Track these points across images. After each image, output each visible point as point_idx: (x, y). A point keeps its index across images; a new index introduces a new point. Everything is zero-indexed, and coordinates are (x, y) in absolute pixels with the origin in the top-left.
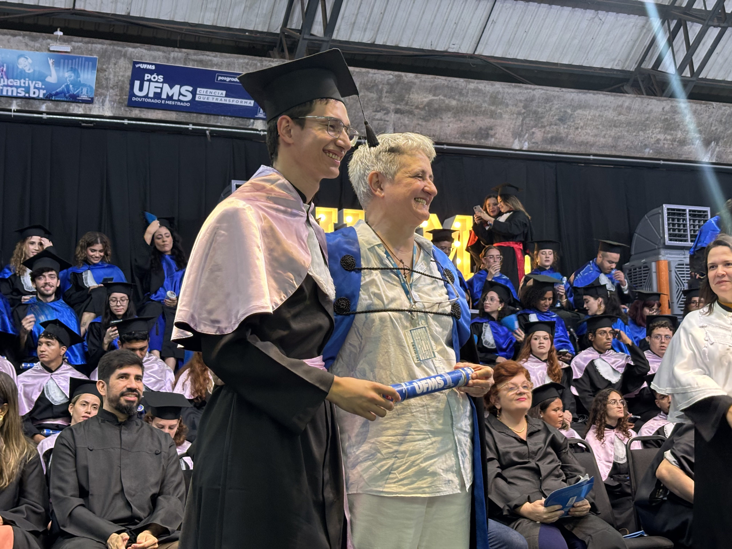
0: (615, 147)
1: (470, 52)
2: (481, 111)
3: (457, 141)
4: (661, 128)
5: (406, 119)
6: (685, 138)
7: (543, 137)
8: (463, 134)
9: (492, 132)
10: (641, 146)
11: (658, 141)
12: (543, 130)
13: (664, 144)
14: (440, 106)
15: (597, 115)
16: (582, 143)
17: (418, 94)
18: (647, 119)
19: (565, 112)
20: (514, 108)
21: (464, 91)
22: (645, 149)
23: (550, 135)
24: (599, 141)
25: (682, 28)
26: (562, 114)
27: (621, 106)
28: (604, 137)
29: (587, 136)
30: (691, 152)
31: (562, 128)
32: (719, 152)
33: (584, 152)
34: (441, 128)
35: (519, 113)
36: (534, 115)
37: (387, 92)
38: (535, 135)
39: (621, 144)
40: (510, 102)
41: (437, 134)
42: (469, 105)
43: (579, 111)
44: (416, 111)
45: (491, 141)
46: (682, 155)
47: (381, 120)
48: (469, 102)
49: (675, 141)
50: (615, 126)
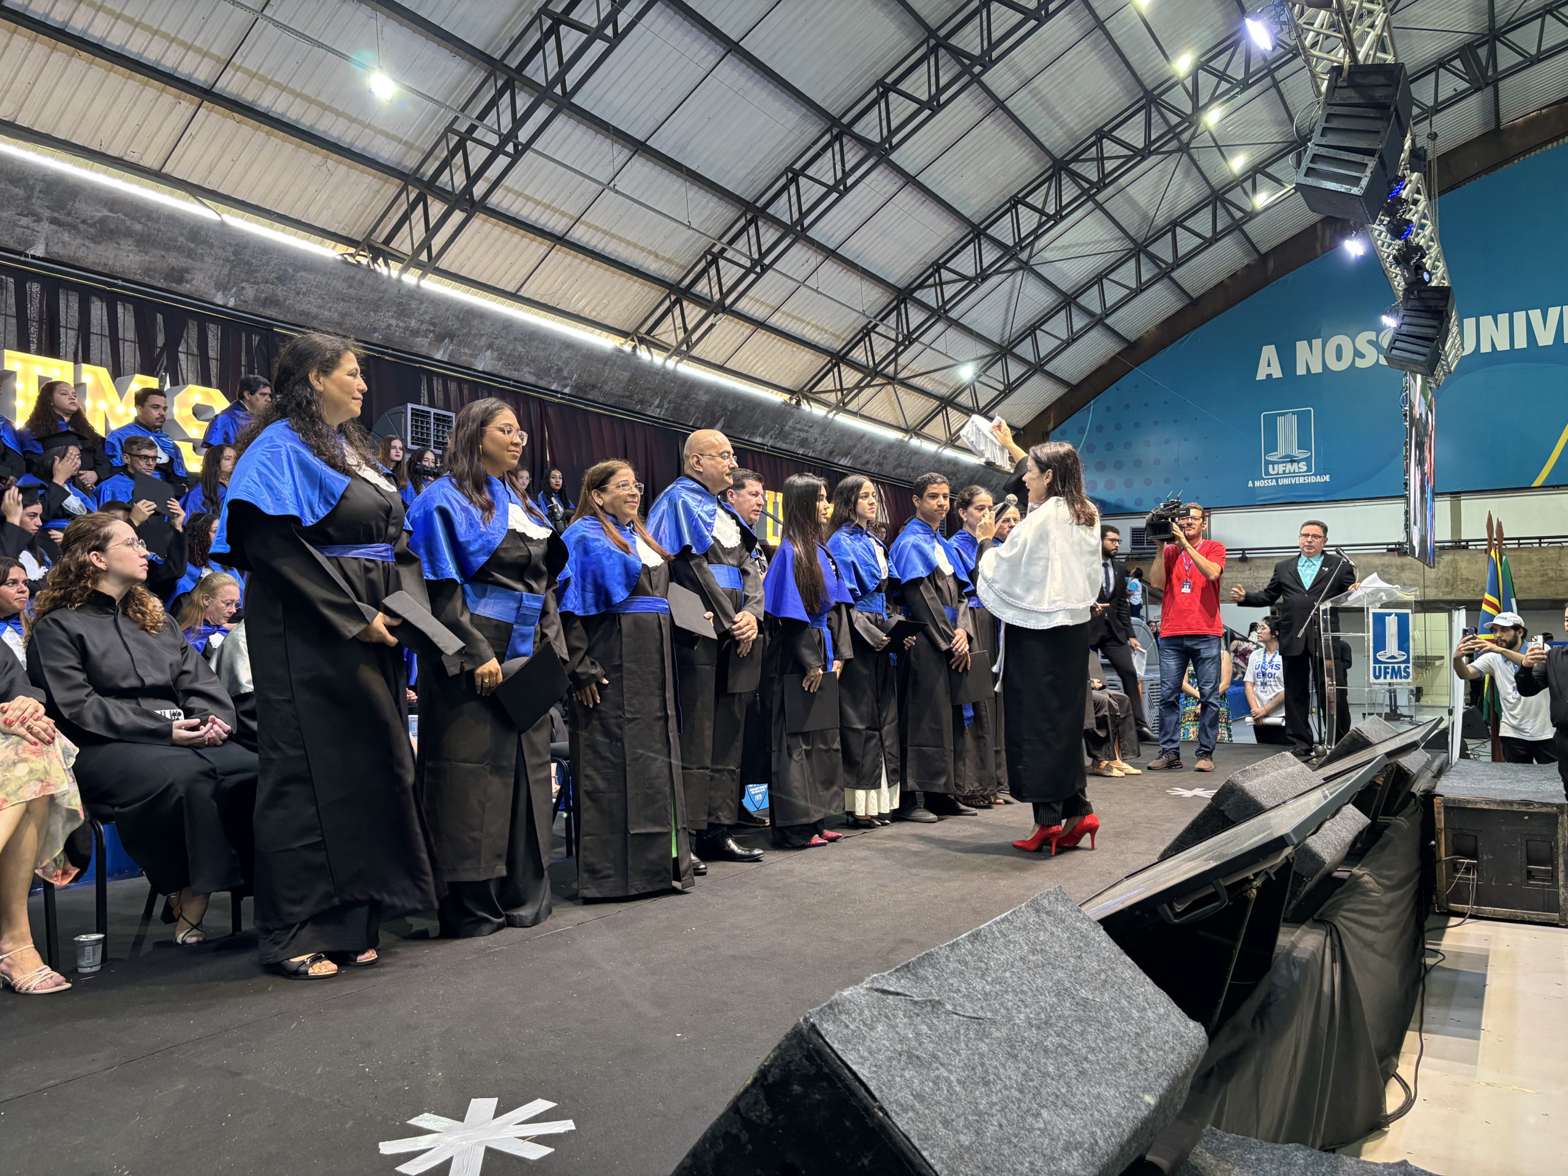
0: (340, 325)
1: (156, 166)
2: (175, 246)
3: (138, 278)
4: (394, 313)
5: (66, 235)
6: (418, 329)
7: (255, 296)
8: (147, 271)
9: (188, 276)
10: (369, 330)
11: (390, 325)
12: (256, 287)
13: (395, 331)
14: (117, 227)
15: (323, 282)
16: (302, 313)
17: (87, 203)
18: (380, 299)
19: (285, 271)
20: (220, 252)
21: (154, 215)
22: (374, 333)
23: (263, 295)
25: (421, 205)
26: (280, 273)
27: (353, 278)
28: (328, 310)
29: (308, 306)
30: (422, 346)
31: (280, 289)
32: (452, 350)
34: (116, 256)
35: (226, 260)
36: (246, 267)
37: (40, 192)
38: (245, 292)
39: (347, 323)
40: (215, 244)
41: (110, 263)
42: (160, 234)
43: (303, 273)
44: (82, 227)
45: (186, 288)
46: (413, 347)
47: (27, 228)
48: (159, 230)
49: (407, 330)
50: (343, 300)
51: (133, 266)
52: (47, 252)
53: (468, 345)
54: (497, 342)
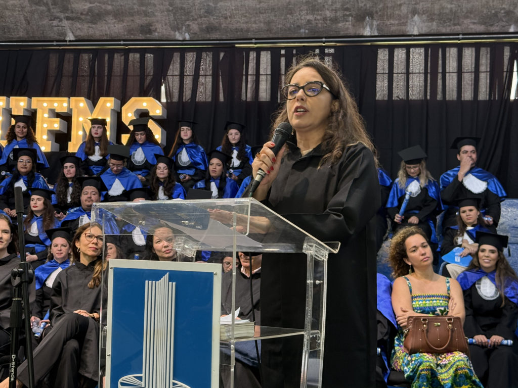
0: (270, 31)
2: (135, 12)
3: (127, 37)
4: (307, 10)
5: (78, 24)
6: (336, 16)
7: (199, 28)
8: (130, 31)
9: (153, 28)
10: (294, 28)
11: (309, 21)
12: (196, 23)
13: (316, 23)
14: (99, 11)
15: (239, 5)
16: (237, 30)
17: (77, 3)
19: (209, 5)
20: (162, 7)
22: (300, 29)
23: (204, 26)
24: (253, 28)
26: (206, 7)
28: (255, 22)
29: (239, 24)
30: (347, 29)
31: (212, 19)
32: (378, 25)
33: (242, 38)
34: (109, 28)
35: (168, 11)
36: (182, 11)
37: (52, 5)
38: (191, 27)
39: (275, 28)
40: (156, 3)
41: (108, 33)
42: (123, 7)
44: (83, 17)
45: (156, 35)
46: (339, 31)
47: (58, 26)
49: (327, 20)
50: (260, 13)
51: (120, 31)
52: (75, 37)
53: (390, 17)
54: (420, 7)
